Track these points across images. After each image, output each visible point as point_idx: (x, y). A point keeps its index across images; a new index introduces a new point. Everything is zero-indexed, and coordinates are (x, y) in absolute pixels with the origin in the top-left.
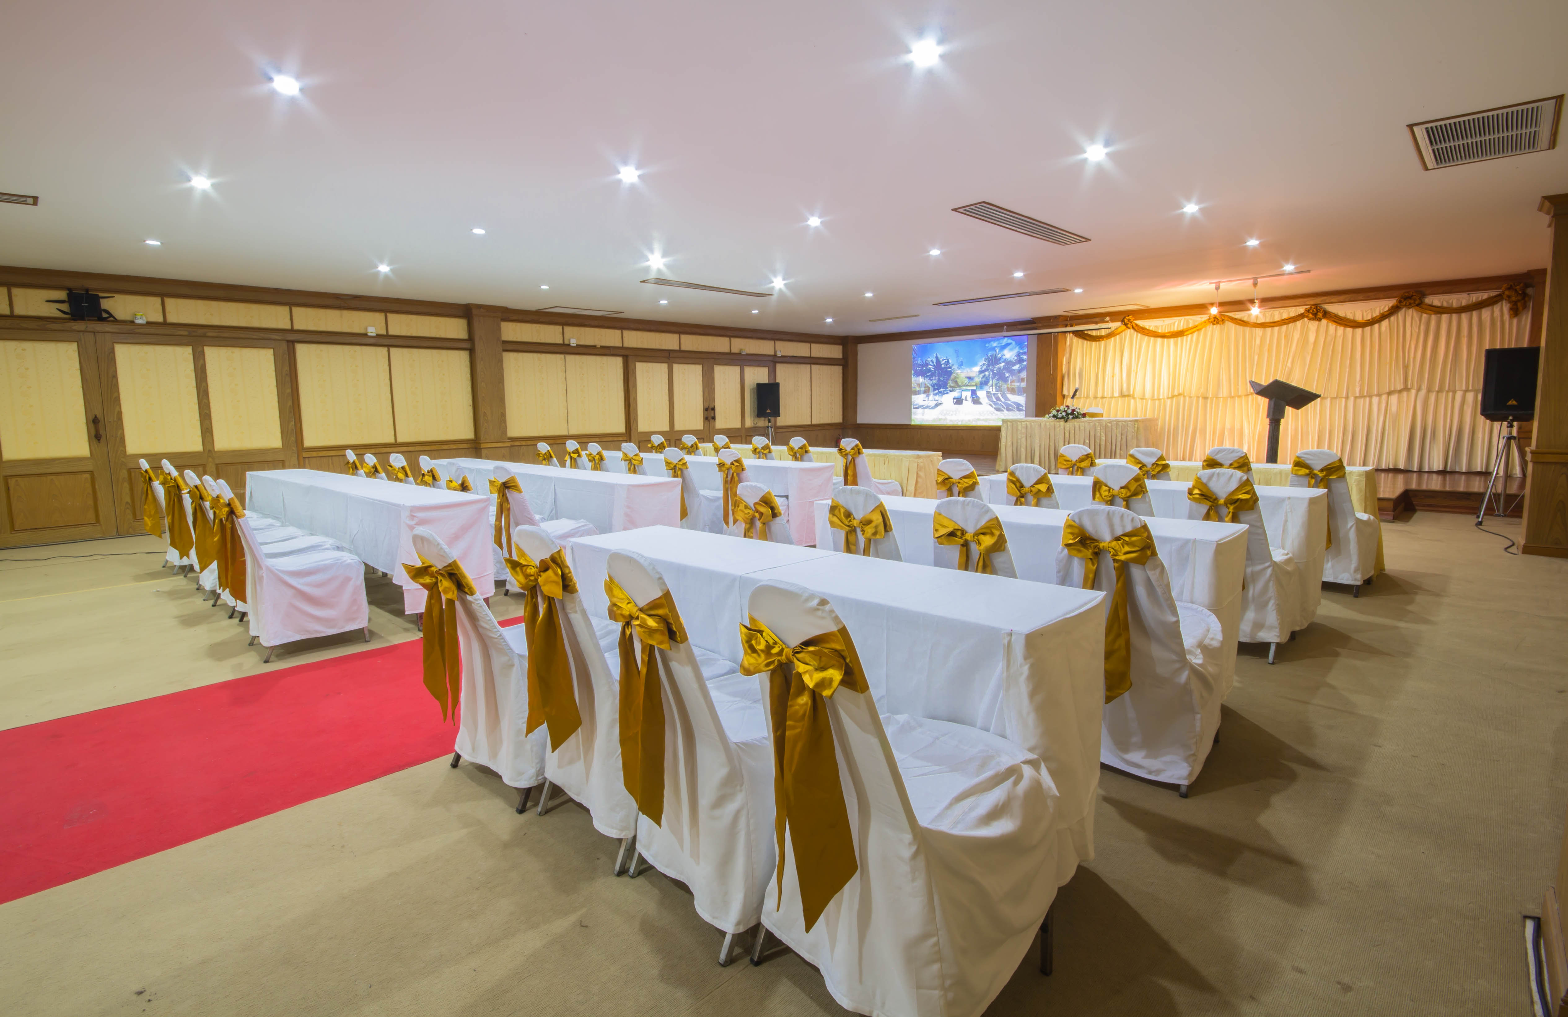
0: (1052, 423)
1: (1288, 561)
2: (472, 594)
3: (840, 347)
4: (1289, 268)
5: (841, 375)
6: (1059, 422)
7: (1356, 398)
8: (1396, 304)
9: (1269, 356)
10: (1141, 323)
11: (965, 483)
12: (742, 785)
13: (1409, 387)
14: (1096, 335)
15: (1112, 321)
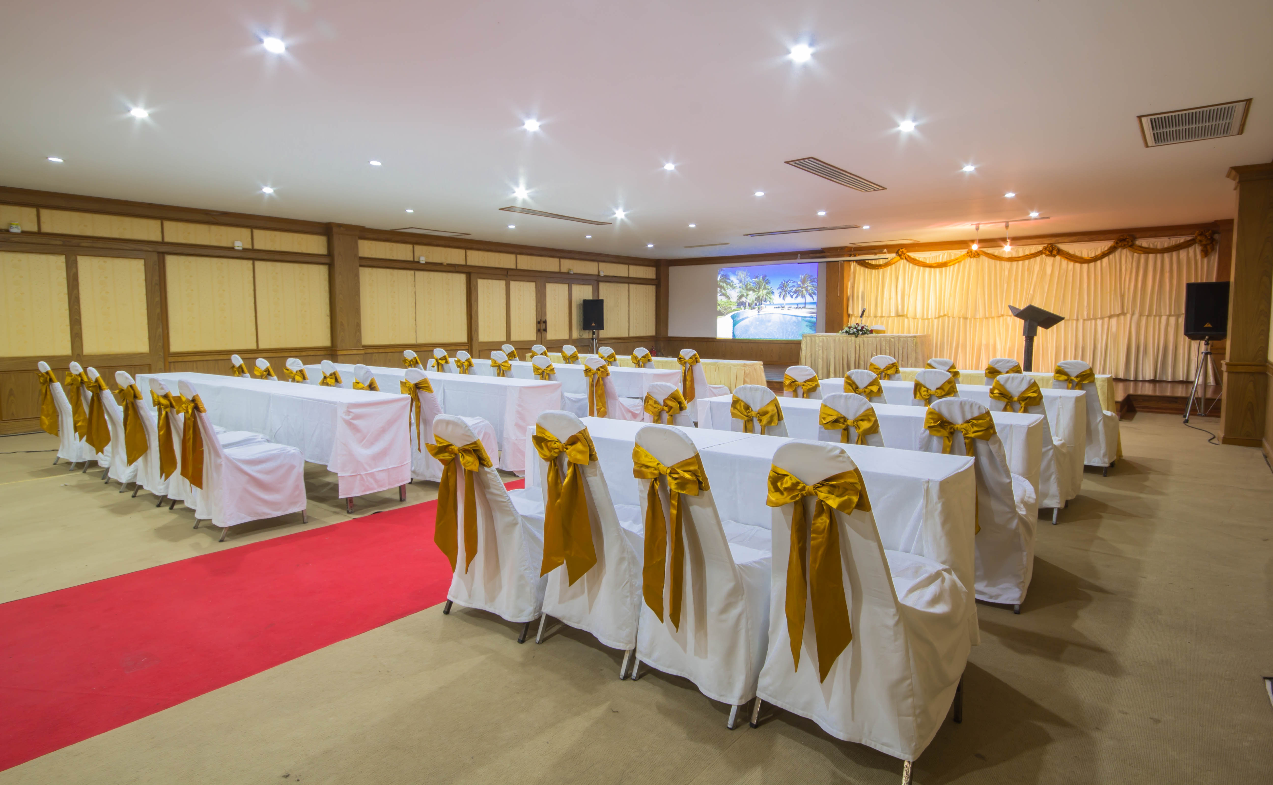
0: (845, 338)
1: (1063, 445)
2: (489, 466)
3: (654, 269)
4: (1034, 214)
5: (654, 294)
6: (851, 337)
7: (1084, 320)
8: (1113, 245)
9: (1016, 286)
10: (912, 255)
11: (808, 386)
12: (742, 595)
13: (1125, 311)
14: (875, 264)
15: (889, 252)
